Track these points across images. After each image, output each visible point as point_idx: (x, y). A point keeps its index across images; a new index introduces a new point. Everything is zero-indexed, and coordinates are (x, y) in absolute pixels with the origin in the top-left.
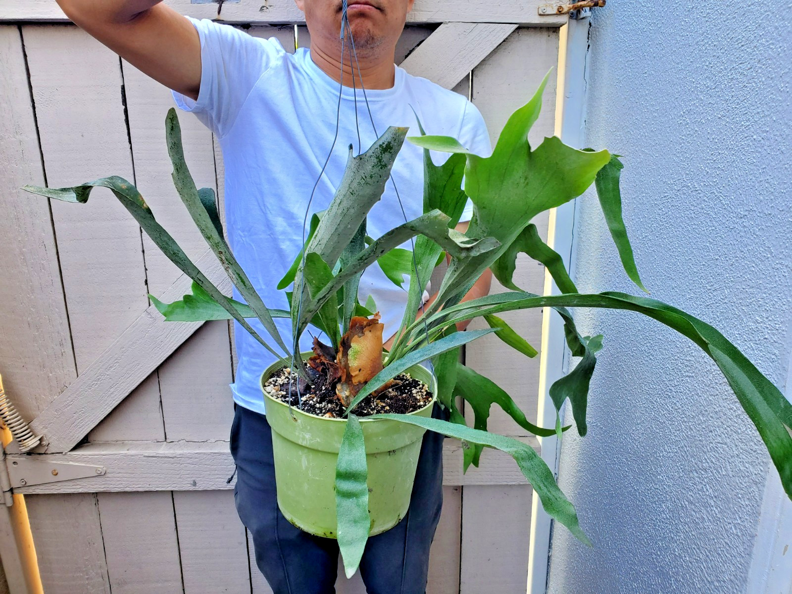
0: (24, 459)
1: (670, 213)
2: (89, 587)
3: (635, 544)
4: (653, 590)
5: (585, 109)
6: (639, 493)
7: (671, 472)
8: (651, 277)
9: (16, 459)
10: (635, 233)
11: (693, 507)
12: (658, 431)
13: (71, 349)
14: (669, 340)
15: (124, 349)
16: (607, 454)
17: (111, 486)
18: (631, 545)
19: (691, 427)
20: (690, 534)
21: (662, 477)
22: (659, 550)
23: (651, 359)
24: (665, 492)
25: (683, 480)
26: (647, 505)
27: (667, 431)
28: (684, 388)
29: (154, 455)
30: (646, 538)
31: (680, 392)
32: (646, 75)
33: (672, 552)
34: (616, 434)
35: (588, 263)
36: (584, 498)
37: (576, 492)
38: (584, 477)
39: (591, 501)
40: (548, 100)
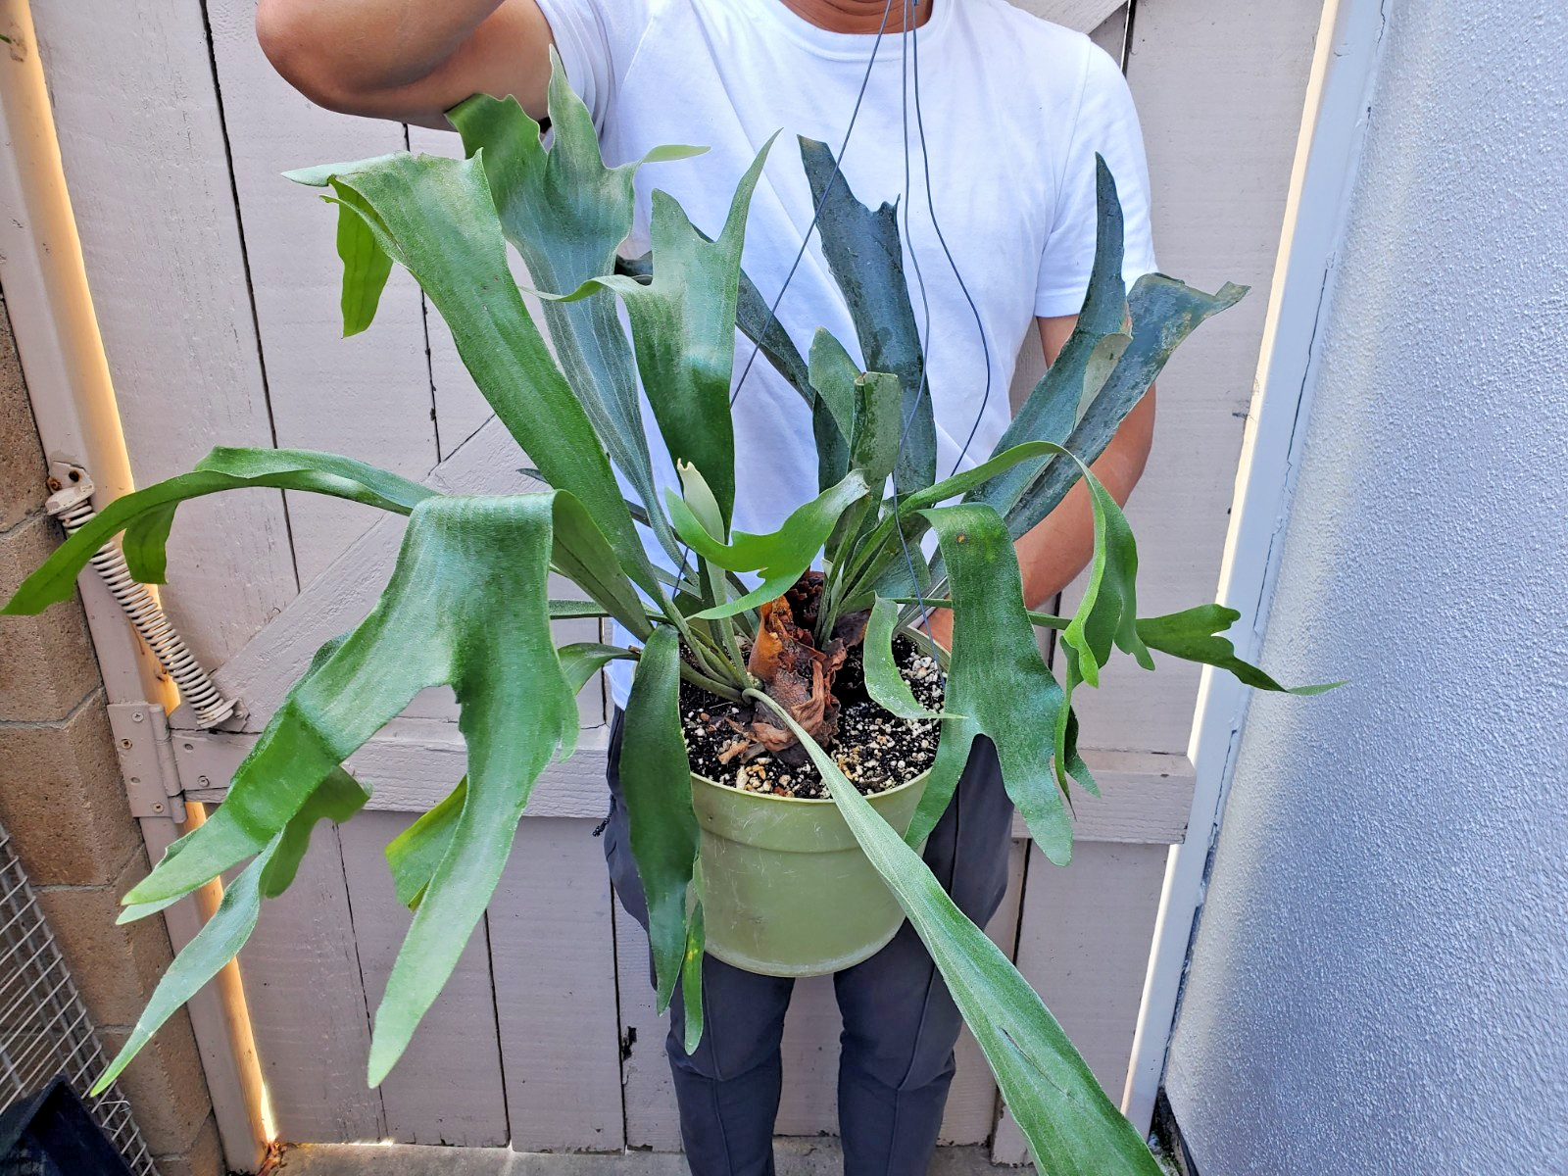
0: (205, 740)
1: (1559, 339)
2: (322, 969)
3: (1380, 984)
4: (1412, 1074)
5: (1372, 82)
6: (1404, 891)
7: (1484, 865)
8: (1489, 468)
9: (190, 739)
10: (1462, 372)
11: (1528, 939)
12: (1464, 781)
13: (287, 539)
14: (1517, 605)
16: (1338, 807)
18: (1372, 984)
19: (1548, 786)
20: (1513, 988)
21: (1462, 870)
22: (1435, 1005)
23: (1466, 637)
24: (1464, 899)
25: (1512, 885)
26: (1419, 917)
27: (1485, 784)
28: (1540, 707)
29: (446, 747)
30: (1407, 977)
31: (1529, 714)
33: (1466, 1013)
34: (1364, 770)
35: (1338, 418)
36: (1275, 881)
37: (1257, 865)
38: (1279, 841)
39: (1290, 888)
40: (1296, 60)
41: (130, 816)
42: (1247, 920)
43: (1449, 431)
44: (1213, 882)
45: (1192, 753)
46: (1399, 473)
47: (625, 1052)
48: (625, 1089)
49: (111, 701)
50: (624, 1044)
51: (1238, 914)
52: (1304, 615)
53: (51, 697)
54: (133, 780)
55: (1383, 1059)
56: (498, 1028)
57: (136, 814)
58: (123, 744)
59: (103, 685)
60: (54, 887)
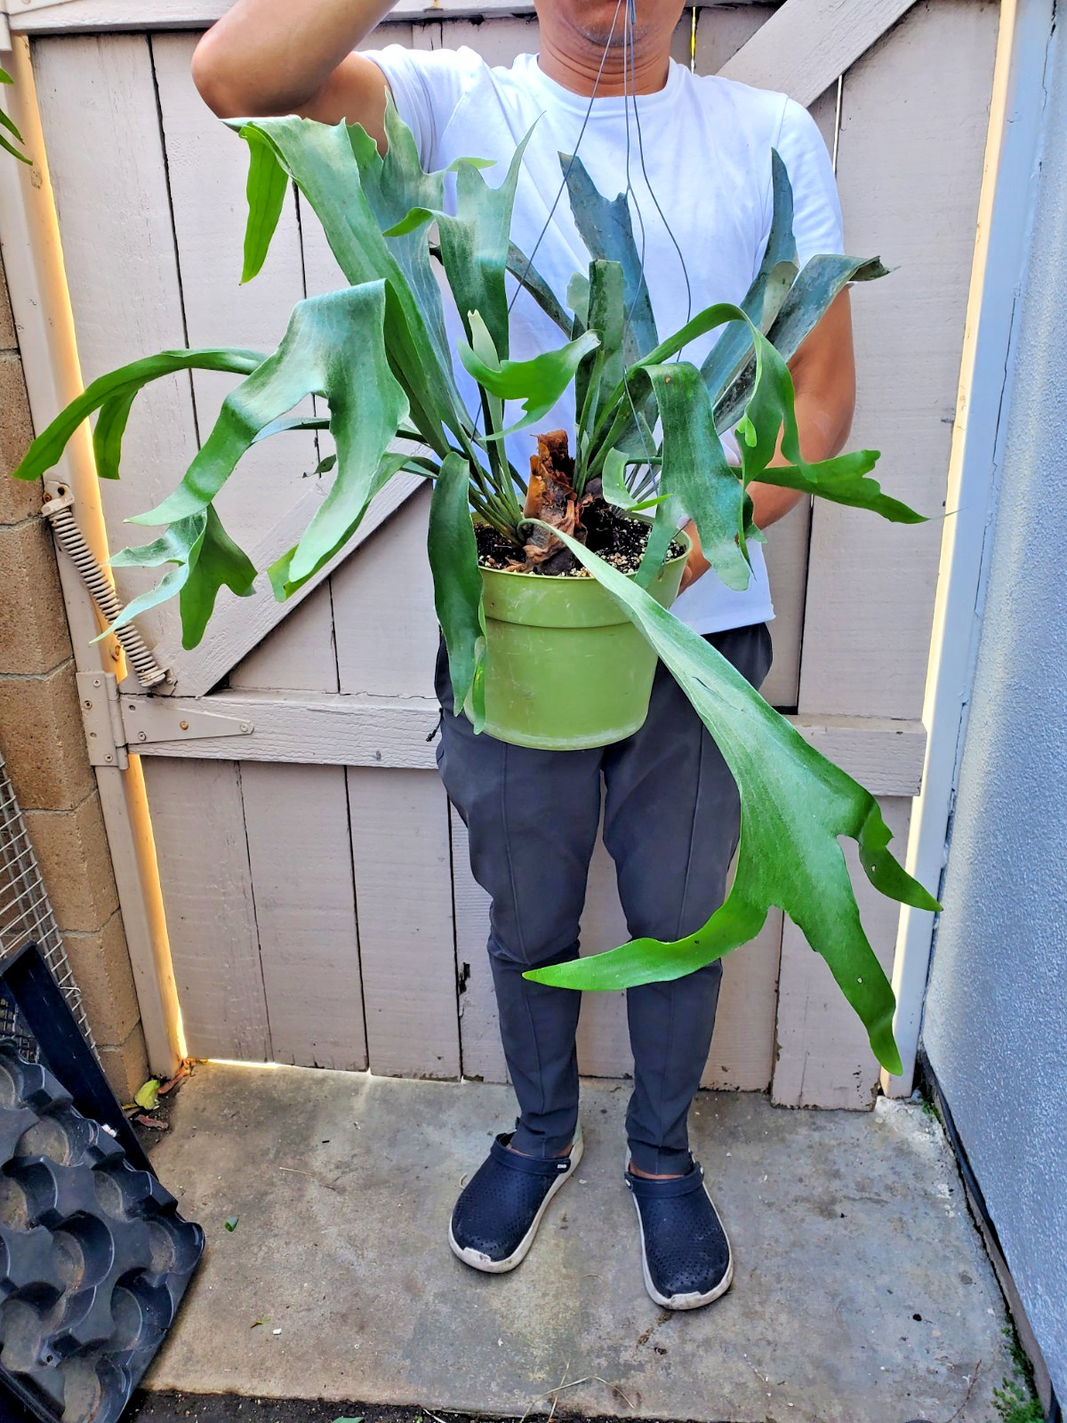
0: (143, 702)
2: (226, 906)
5: (1041, 142)
9: (134, 702)
15: (283, 542)
16: (1032, 730)
17: (260, 752)
29: (322, 708)
34: (1048, 690)
35: (1026, 415)
36: (994, 815)
37: (981, 809)
40: (975, 126)
41: (88, 765)
42: (975, 859)
44: (953, 842)
45: (926, 720)
47: (461, 987)
48: (461, 1021)
49: (78, 670)
50: (460, 979)
51: (970, 858)
52: (1008, 585)
53: (38, 656)
54: (92, 734)
56: (360, 961)
57: (92, 763)
58: (85, 705)
59: (74, 657)
60: (34, 812)
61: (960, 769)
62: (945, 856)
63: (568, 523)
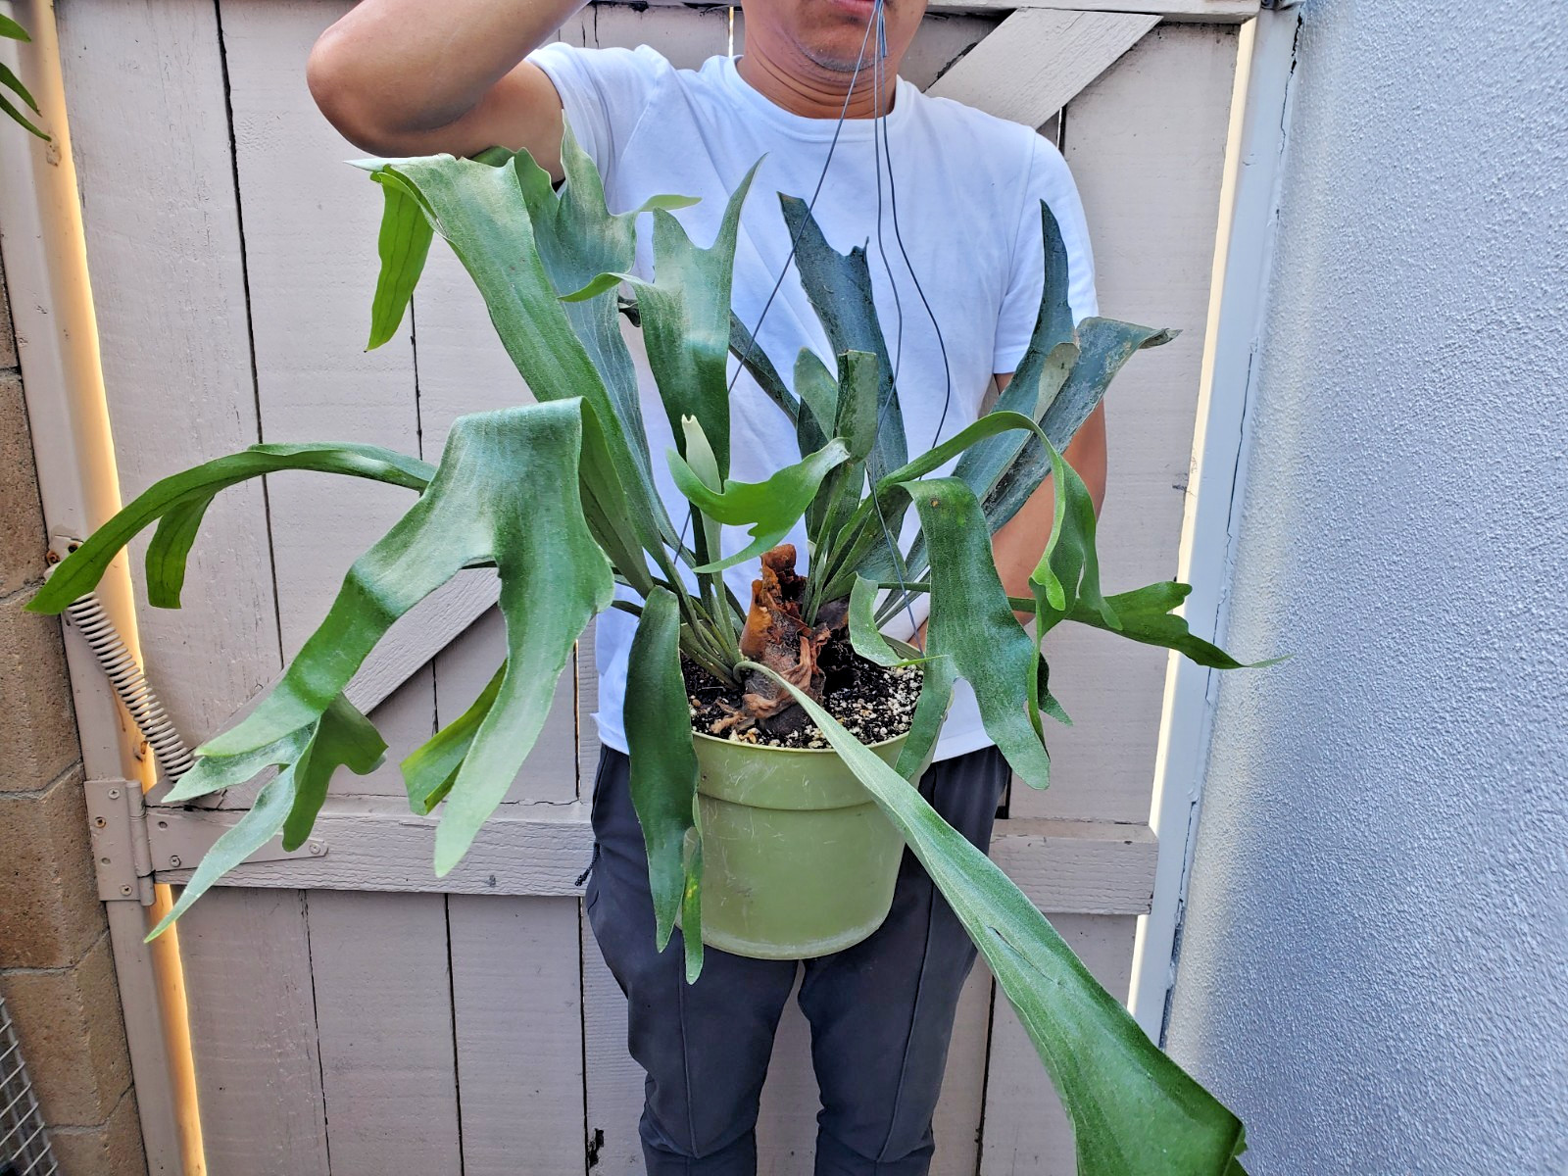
0: (179, 817)
1: (1457, 377)
2: (281, 1070)
3: (1350, 1024)
4: (1387, 1109)
5: (1278, 188)
6: (1364, 923)
7: (1435, 878)
8: (1408, 503)
9: (166, 817)
10: (1376, 423)
11: (1482, 940)
12: (1411, 800)
13: (274, 615)
14: (1444, 623)
16: (1296, 854)
17: (336, 878)
18: (1342, 1026)
19: (1486, 786)
20: (1474, 993)
21: (1417, 888)
22: (1403, 1031)
23: (1401, 662)
24: (1421, 916)
25: (1463, 890)
26: (1381, 945)
27: (1430, 799)
28: (1472, 712)
29: (419, 822)
30: (1375, 1010)
31: (1463, 721)
32: (1419, 112)
33: (1433, 1031)
34: (1318, 812)
35: (1271, 486)
36: (1242, 943)
37: (1224, 933)
38: (1243, 903)
39: (1257, 948)
40: (1209, 168)
41: (97, 899)
42: (1217, 991)
43: (1370, 477)
44: (1182, 960)
45: (1154, 823)
46: (1329, 524)
47: (592, 1158)
49: (88, 778)
50: (590, 1149)
51: (1209, 987)
52: (1252, 677)
53: (31, 767)
54: (103, 860)
55: (1359, 1101)
56: (460, 1133)
57: (102, 899)
58: (96, 822)
59: (82, 761)
60: (15, 971)
61: (1190, 877)
62: (1172, 977)
63: (803, 671)
